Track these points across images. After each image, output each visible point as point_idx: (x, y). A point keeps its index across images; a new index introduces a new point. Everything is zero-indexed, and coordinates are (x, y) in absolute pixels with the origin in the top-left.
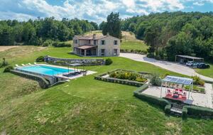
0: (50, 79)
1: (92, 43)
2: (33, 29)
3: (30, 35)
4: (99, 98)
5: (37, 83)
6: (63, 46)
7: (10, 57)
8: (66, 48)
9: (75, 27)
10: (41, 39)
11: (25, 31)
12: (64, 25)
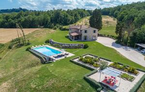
0: (46, 58)
1: (80, 31)
2: (49, 18)
3: (47, 22)
4: (64, 77)
5: (39, 60)
6: (64, 30)
7: (33, 38)
8: (66, 31)
9: (76, 15)
10: (53, 24)
11: (44, 19)
12: (68, 14)
